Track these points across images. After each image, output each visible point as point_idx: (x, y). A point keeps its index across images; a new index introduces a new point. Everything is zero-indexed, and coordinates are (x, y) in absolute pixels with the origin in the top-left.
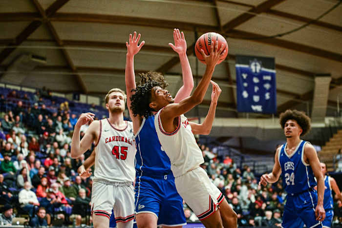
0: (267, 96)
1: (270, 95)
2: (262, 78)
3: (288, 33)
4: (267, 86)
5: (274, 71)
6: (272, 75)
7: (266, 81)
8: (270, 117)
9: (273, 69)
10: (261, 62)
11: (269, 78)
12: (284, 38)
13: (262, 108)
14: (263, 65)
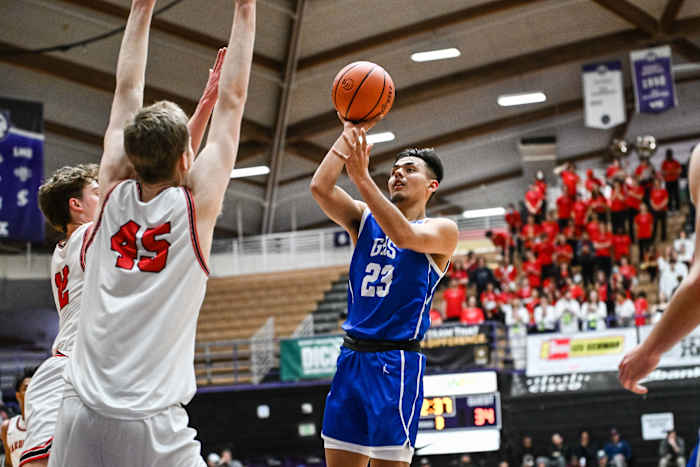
0: (22, 198)
1: (27, 197)
2: (11, 152)
3: (84, 43)
4: (23, 173)
5: (40, 137)
6: (36, 146)
7: (21, 161)
8: (22, 251)
9: (38, 131)
10: (8, 113)
11: (27, 153)
12: (70, 56)
13: (7, 228)
14: (13, 121)
